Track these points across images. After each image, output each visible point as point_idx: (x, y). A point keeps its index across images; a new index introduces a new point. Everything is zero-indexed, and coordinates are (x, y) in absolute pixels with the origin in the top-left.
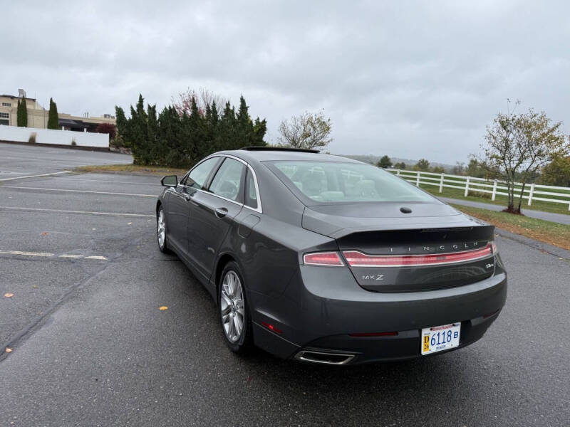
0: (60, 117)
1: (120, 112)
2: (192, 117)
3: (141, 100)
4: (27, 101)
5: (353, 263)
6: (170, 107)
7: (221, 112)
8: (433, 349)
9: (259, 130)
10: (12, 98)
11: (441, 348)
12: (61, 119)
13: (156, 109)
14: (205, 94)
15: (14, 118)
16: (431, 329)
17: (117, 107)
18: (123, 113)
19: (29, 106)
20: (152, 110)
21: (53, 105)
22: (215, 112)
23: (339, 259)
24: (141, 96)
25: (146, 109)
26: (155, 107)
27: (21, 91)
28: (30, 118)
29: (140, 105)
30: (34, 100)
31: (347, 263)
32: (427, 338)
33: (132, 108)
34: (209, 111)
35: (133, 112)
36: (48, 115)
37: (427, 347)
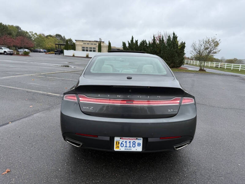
0: (112, 48)
1: (124, 44)
2: (152, 44)
3: (133, 38)
4: (101, 43)
5: (82, 100)
6: (144, 40)
7: (165, 40)
8: (122, 149)
9: (182, 47)
10: (97, 41)
11: (128, 149)
12: (112, 49)
13: (138, 42)
14: (166, 33)
15: (97, 49)
16: (121, 138)
17: (123, 42)
18: (126, 44)
19: (102, 45)
20: (137, 42)
21: (110, 43)
22: (163, 40)
23: (76, 98)
24: (132, 36)
25: (134, 41)
26: (137, 40)
27: (100, 39)
28: (102, 49)
29: (132, 41)
30: (104, 42)
31: (79, 100)
32: (118, 143)
33: (128, 42)
34: (160, 41)
35: (129, 44)
36: (108, 47)
37: (118, 147)
